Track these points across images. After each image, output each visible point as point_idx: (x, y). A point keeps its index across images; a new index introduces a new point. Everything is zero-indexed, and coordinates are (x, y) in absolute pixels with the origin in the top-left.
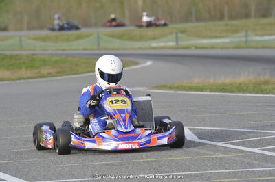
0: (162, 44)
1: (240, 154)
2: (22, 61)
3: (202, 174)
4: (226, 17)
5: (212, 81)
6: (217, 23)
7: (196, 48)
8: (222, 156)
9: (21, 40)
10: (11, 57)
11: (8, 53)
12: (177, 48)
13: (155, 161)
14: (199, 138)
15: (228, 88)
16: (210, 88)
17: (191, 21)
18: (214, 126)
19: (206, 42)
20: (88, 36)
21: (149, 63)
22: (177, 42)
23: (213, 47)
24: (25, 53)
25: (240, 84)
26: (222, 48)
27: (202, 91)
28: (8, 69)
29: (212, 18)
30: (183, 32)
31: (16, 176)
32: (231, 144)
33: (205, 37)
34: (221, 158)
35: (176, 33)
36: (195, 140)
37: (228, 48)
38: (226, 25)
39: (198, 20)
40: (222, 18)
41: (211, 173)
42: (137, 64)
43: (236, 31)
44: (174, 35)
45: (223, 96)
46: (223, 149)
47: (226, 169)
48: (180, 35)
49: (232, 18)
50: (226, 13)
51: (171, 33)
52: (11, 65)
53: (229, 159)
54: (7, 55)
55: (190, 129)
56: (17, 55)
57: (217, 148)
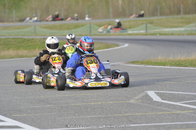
0: (136, 32)
1: (191, 111)
2: (36, 43)
3: (164, 125)
4: (182, 13)
5: (171, 58)
6: (175, 16)
7: (160, 34)
8: (178, 112)
9: (35, 28)
10: (28, 40)
11: (26, 37)
12: (146, 35)
13: (130, 116)
14: (162, 99)
15: (183, 63)
16: (170, 64)
17: (157, 15)
18: (173, 91)
19: (167, 30)
20: (83, 26)
21: (126, 45)
22: (146, 30)
23: (172, 34)
24: (38, 37)
25: (192, 60)
26: (179, 35)
27: (164, 66)
28: (26, 49)
29: (172, 13)
30: (151, 23)
31: (31, 125)
32: (185, 103)
33: (167, 27)
34: (178, 114)
35: (146, 24)
36: (159, 101)
37: (183, 35)
38: (182, 18)
39: (162, 14)
40: (179, 13)
41: (171, 125)
42: (118, 46)
43: (189, 23)
44: (144, 25)
45: (179, 69)
46: (179, 107)
47: (181, 122)
48: (149, 25)
49: (186, 13)
50: (182, 10)
51: (142, 24)
52: (28, 46)
53: (184, 115)
54: (25, 39)
55: (156, 93)
56: (32, 39)
57: (175, 107)
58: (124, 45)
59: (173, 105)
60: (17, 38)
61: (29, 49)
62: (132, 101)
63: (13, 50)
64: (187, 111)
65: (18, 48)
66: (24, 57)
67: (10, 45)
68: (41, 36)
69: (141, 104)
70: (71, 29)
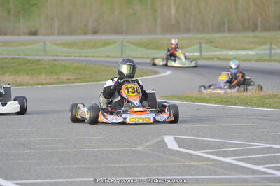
1: (210, 163)
2: (43, 67)
4: (259, 29)
7: (218, 59)
10: (33, 62)
14: (180, 147)
17: (224, 32)
22: (201, 52)
24: (47, 58)
28: (28, 74)
29: (245, 29)
32: (207, 153)
33: (231, 49)
35: (200, 44)
36: (175, 149)
38: (255, 37)
39: (230, 30)
40: (255, 29)
42: (157, 73)
49: (265, 29)
50: (259, 24)
52: (32, 70)
53: (198, 167)
54: (29, 60)
55: (175, 138)
56: (39, 60)
57: (191, 157)
58: (165, 72)
59: (190, 155)
60: (18, 59)
61: (32, 74)
62: (139, 148)
63: (10, 75)
64: (205, 163)
65: (17, 72)
66: (23, 85)
67: (6, 67)
68: (53, 56)
69: (150, 152)
70: (98, 47)
